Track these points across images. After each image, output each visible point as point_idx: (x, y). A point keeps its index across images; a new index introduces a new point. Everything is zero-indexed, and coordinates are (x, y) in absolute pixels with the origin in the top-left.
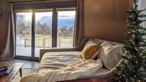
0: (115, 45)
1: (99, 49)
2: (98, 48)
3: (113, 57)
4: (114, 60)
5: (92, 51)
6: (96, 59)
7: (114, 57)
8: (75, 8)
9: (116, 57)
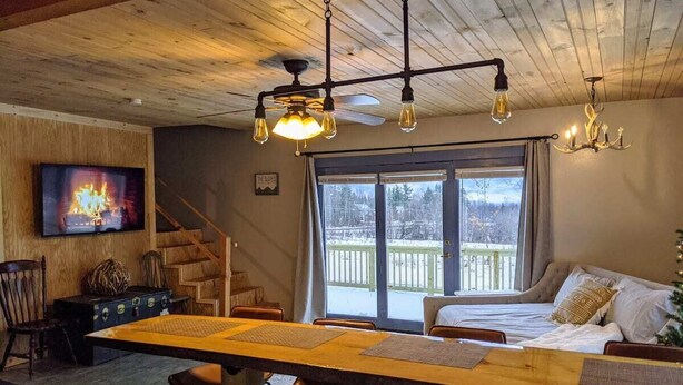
0: (654, 289)
1: (609, 298)
2: (608, 294)
3: (650, 318)
4: (651, 325)
5: (590, 303)
6: (602, 323)
7: (653, 317)
8: (520, 169)
9: (656, 318)
